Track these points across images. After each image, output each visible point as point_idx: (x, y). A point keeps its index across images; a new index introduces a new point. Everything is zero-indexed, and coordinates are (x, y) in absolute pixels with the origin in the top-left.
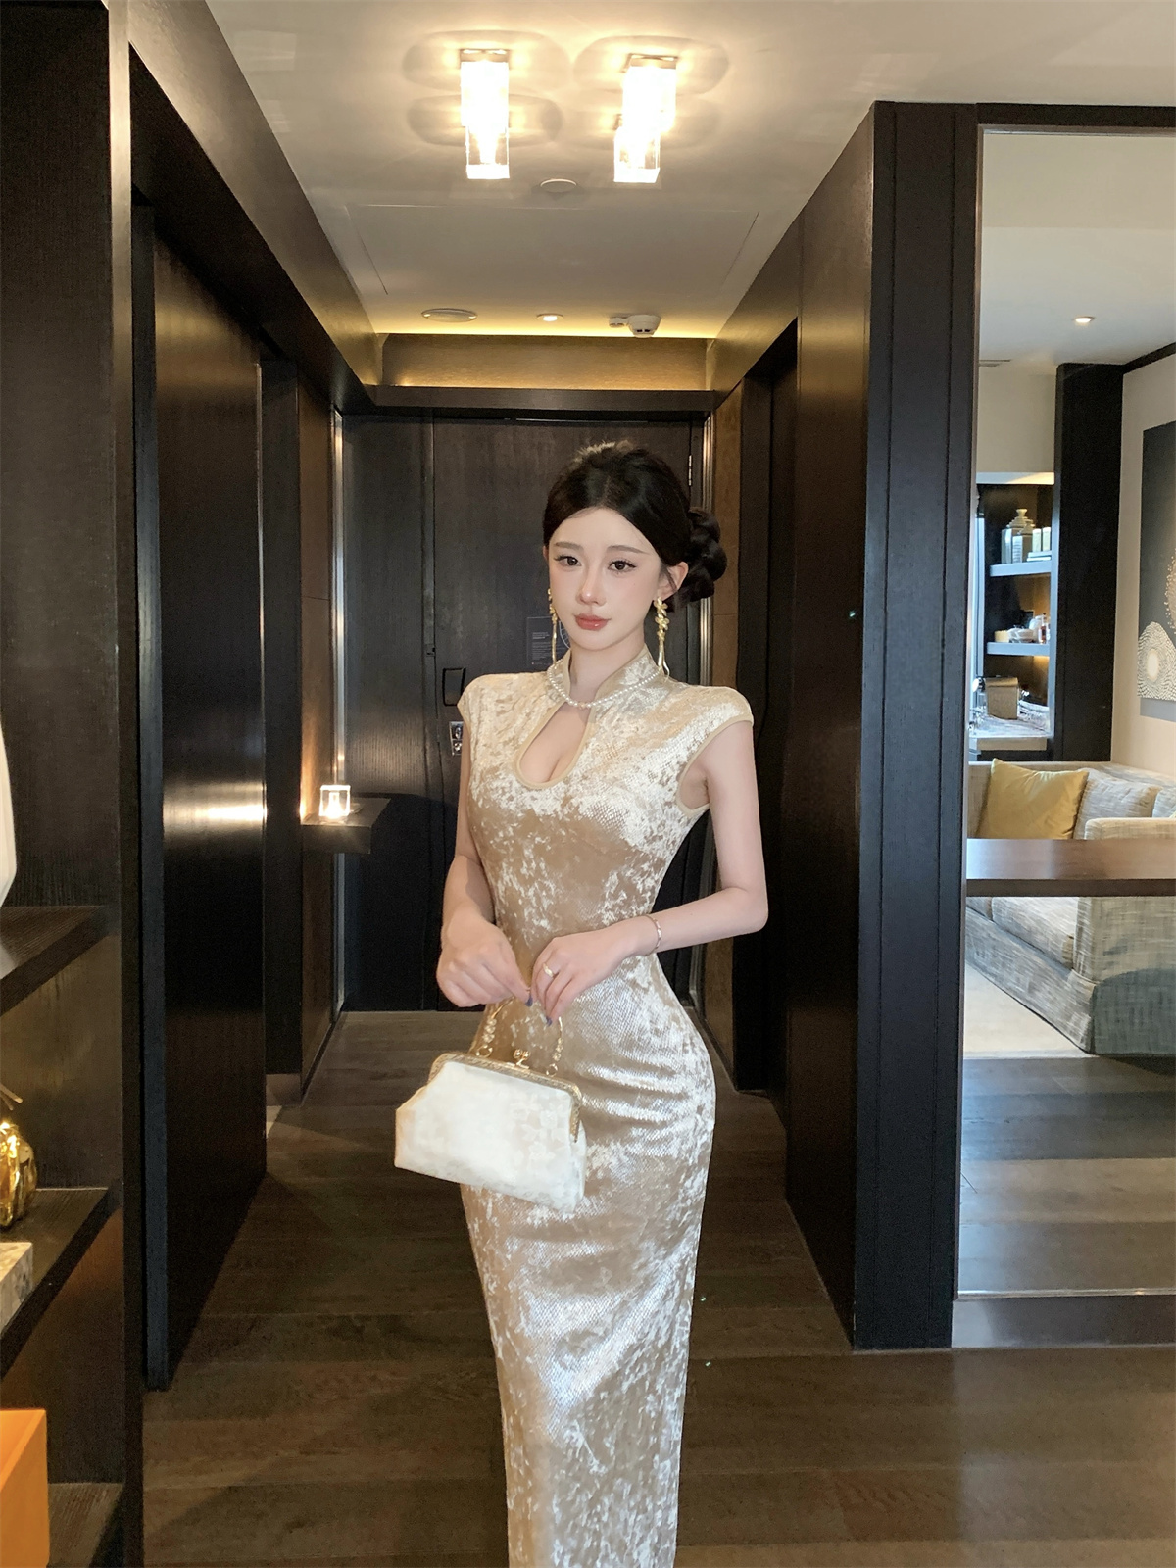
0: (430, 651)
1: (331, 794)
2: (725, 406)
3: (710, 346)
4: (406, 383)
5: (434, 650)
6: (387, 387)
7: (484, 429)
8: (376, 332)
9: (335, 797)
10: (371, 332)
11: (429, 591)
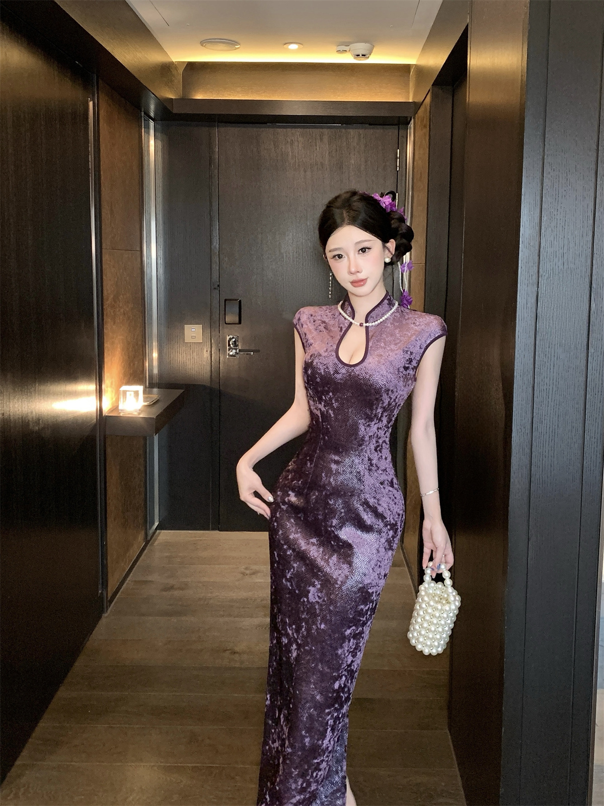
0: (216, 286)
1: (128, 393)
2: (421, 111)
3: (412, 70)
4: (199, 97)
5: (219, 286)
6: (185, 100)
7: (252, 130)
9: (131, 395)
10: (169, 60)
11: (216, 244)
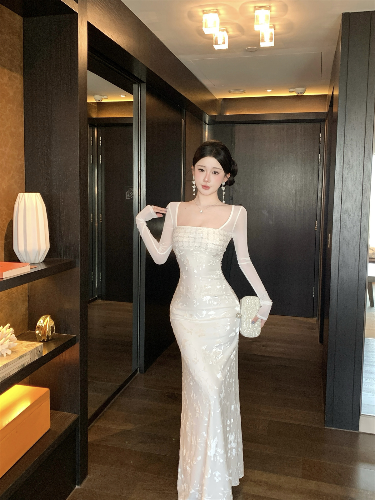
0: (232, 198)
4: (228, 114)
8: (217, 98)
10: (215, 98)
